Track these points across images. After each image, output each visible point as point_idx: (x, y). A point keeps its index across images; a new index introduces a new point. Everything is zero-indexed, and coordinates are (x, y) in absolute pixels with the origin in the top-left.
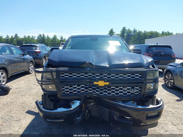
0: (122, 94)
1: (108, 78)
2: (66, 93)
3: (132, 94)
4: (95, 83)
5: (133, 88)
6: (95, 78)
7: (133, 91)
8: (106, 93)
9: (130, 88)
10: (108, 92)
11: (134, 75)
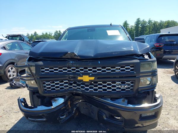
0: (111, 90)
1: (94, 71)
2: (48, 90)
3: (122, 90)
4: (79, 78)
5: (123, 83)
6: (79, 73)
7: (124, 87)
8: (92, 90)
9: (120, 83)
10: (95, 88)
11: (124, 67)
